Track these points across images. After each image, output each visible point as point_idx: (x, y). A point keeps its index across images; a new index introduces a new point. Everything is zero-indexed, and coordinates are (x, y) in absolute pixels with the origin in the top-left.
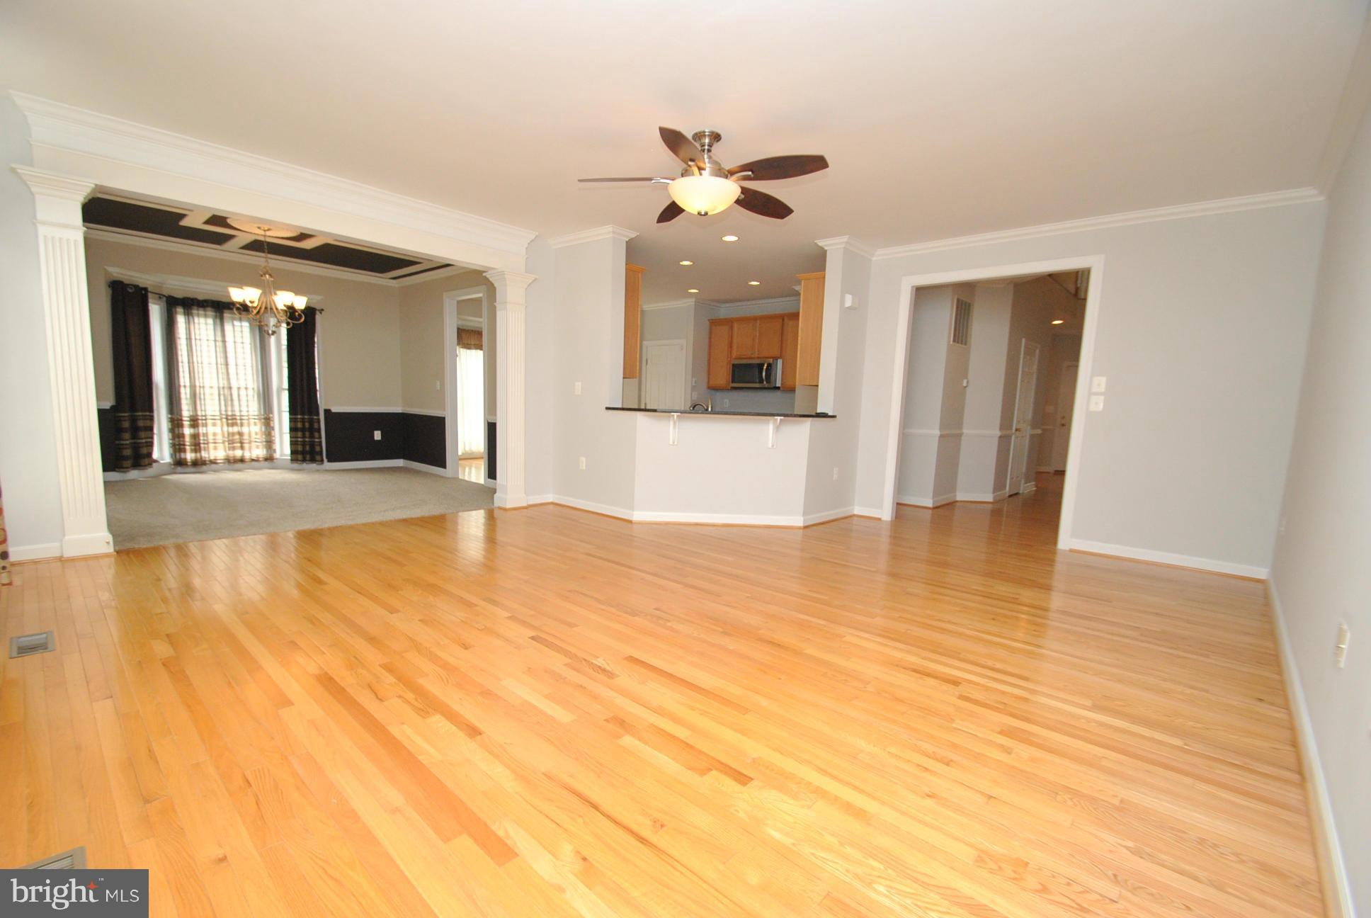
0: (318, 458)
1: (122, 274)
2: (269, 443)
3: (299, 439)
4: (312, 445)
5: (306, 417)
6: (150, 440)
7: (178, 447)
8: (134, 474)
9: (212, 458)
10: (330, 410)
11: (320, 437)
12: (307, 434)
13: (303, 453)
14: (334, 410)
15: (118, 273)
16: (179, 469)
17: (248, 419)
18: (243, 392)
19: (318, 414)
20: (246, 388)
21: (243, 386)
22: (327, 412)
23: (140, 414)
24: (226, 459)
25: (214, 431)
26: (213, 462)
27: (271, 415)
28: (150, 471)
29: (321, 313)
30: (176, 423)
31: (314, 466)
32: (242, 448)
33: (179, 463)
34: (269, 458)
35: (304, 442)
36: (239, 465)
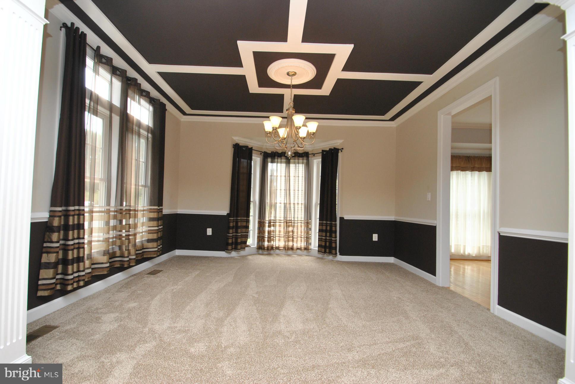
0: (334, 251)
1: (240, 140)
2: (308, 238)
3: (323, 238)
4: (331, 242)
5: (328, 222)
6: (247, 234)
7: (261, 238)
8: (234, 254)
9: (277, 246)
10: (343, 218)
11: (336, 237)
12: (328, 234)
13: (325, 247)
14: (346, 217)
15: (238, 140)
16: (260, 251)
17: (298, 223)
18: (296, 206)
19: (336, 221)
20: (298, 204)
21: (296, 202)
22: (342, 219)
23: (240, 218)
24: (284, 247)
25: (279, 230)
26: (278, 248)
27: (310, 221)
28: (242, 253)
29: (342, 151)
30: (261, 224)
31: (331, 257)
32: (293, 241)
33: (260, 248)
34: (307, 249)
35: (326, 239)
36: (290, 252)
